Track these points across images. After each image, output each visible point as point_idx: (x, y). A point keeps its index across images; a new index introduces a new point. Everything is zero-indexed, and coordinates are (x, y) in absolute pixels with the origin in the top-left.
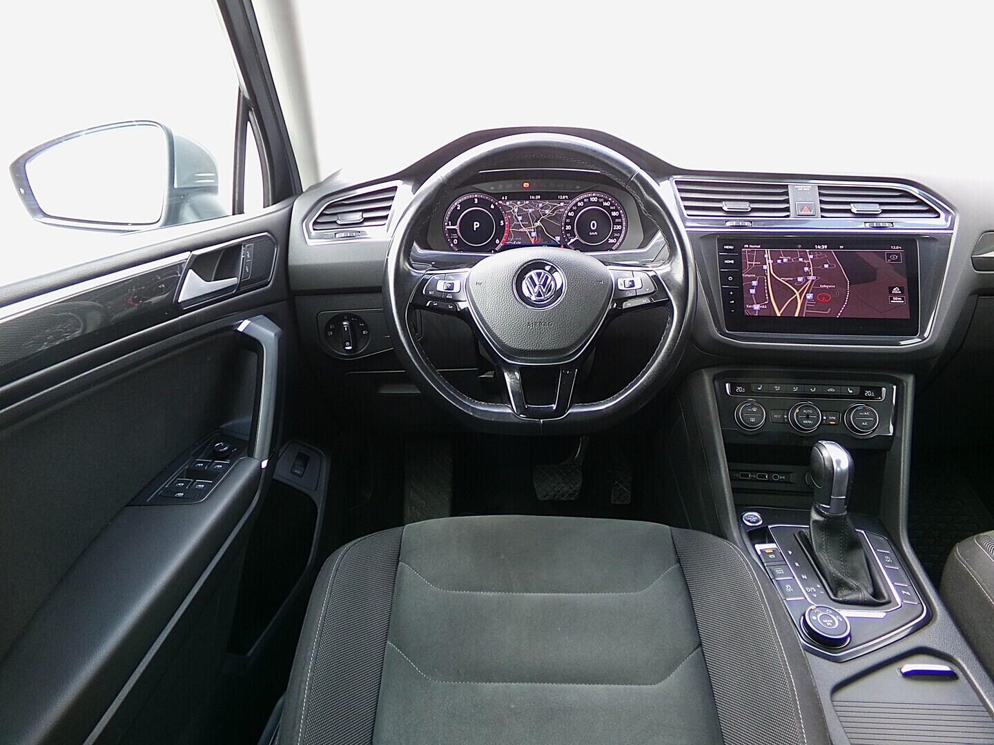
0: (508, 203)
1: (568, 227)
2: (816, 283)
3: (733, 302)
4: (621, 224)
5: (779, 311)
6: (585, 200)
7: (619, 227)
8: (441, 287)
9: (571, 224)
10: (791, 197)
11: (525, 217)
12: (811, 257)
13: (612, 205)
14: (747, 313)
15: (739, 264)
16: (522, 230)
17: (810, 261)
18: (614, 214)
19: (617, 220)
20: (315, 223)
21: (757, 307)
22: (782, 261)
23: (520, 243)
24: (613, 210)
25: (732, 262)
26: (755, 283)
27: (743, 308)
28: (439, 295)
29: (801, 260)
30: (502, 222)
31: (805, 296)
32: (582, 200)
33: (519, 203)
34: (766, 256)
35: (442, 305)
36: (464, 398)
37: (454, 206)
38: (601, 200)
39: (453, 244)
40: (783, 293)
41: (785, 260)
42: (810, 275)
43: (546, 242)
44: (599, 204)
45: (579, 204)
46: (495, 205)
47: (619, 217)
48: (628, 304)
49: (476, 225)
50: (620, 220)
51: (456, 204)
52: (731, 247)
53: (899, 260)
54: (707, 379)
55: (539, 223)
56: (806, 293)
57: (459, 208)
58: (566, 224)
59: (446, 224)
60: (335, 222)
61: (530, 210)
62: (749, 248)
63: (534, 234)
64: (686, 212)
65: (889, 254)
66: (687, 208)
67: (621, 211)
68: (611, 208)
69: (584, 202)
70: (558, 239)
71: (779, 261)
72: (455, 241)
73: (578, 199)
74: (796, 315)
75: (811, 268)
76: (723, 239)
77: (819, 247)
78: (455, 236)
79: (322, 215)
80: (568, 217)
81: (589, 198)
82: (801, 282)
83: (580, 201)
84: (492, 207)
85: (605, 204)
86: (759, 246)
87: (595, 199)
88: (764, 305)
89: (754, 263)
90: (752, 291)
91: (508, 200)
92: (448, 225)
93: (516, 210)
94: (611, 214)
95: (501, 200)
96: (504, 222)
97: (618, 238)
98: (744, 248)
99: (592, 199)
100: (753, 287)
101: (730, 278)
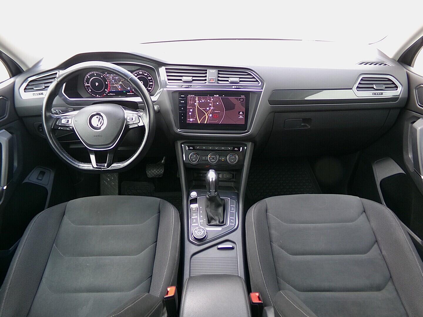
0: (108, 75)
2: (213, 110)
3: (183, 118)
5: (199, 121)
7: (151, 83)
8: (64, 121)
10: (207, 75)
11: (115, 80)
12: (212, 100)
13: (148, 75)
14: (188, 122)
15: (186, 103)
16: (115, 85)
17: (212, 101)
18: (149, 78)
19: (151, 81)
20: (25, 89)
21: (191, 120)
22: (202, 101)
23: (115, 90)
24: (149, 77)
25: (183, 102)
26: (191, 110)
27: (186, 120)
28: (63, 125)
29: (209, 101)
30: (106, 82)
31: (209, 115)
33: (112, 75)
34: (196, 99)
35: (65, 128)
38: (143, 73)
40: (201, 114)
41: (203, 101)
42: (211, 107)
43: (124, 90)
46: (103, 76)
47: (151, 79)
48: (130, 127)
49: (97, 84)
50: (152, 81)
51: (87, 76)
52: (184, 96)
53: (243, 101)
55: (121, 83)
56: (210, 114)
57: (89, 77)
60: (33, 88)
61: (117, 78)
62: (190, 96)
63: (120, 87)
64: (168, 82)
65: (240, 99)
66: (169, 79)
67: (152, 77)
69: (137, 74)
70: (129, 88)
71: (201, 101)
72: (90, 90)
73: (134, 73)
74: (205, 123)
75: (212, 104)
76: (181, 93)
77: (215, 96)
78: (89, 88)
79: (28, 85)
81: (139, 72)
82: (208, 110)
85: (145, 74)
86: (194, 95)
87: (141, 73)
88: (194, 119)
89: (191, 102)
90: (190, 113)
91: (108, 74)
92: (86, 84)
93: (111, 78)
94: (148, 78)
95: (105, 74)
97: (151, 87)
98: (188, 96)
99: (140, 73)
100: (190, 112)
101: (182, 108)
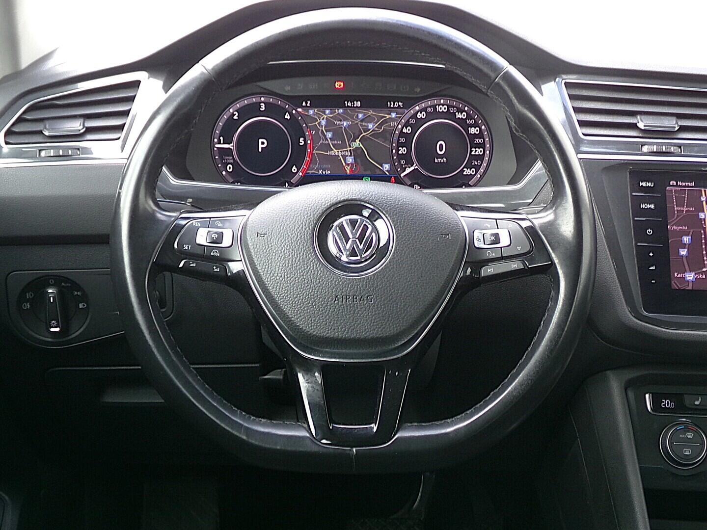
0: (311, 112)
1: (402, 151)
3: (654, 268)
4: (482, 146)
6: (429, 110)
7: (479, 151)
8: (202, 238)
9: (407, 145)
11: (338, 133)
13: (469, 117)
14: (675, 285)
15: (662, 210)
16: (332, 153)
18: (473, 131)
19: (477, 141)
20: (9, 133)
21: (690, 276)
23: (328, 172)
24: (471, 126)
25: (652, 206)
26: (686, 239)
27: (669, 276)
28: (199, 251)
30: (301, 140)
32: (425, 109)
33: (327, 112)
34: (702, 199)
35: (205, 266)
36: (234, 413)
37: (228, 115)
38: (452, 110)
39: (226, 171)
43: (369, 173)
44: (449, 115)
45: (419, 115)
46: (291, 114)
47: (480, 135)
48: (489, 270)
49: (262, 144)
50: (481, 141)
51: (231, 110)
52: (649, 184)
54: (615, 384)
55: (357, 144)
57: (236, 117)
58: (400, 145)
59: (216, 140)
60: (41, 132)
61: (345, 124)
62: (677, 185)
63: (350, 160)
64: (580, 131)
66: (582, 124)
67: (483, 127)
68: (469, 122)
69: (427, 113)
70: (387, 167)
72: (230, 168)
73: (417, 108)
76: (639, 171)
78: (229, 159)
79: (20, 120)
80: (402, 134)
81: (434, 107)
83: (421, 111)
84: (287, 116)
85: (459, 116)
86: (692, 184)
87: (444, 109)
88: (702, 273)
89: (685, 209)
90: (683, 252)
91: (311, 106)
92: (219, 143)
93: (323, 123)
94: (467, 132)
95: (302, 107)
96: (305, 141)
97: (477, 168)
98: (669, 185)
99: (439, 108)
100: (684, 246)
101: (650, 232)
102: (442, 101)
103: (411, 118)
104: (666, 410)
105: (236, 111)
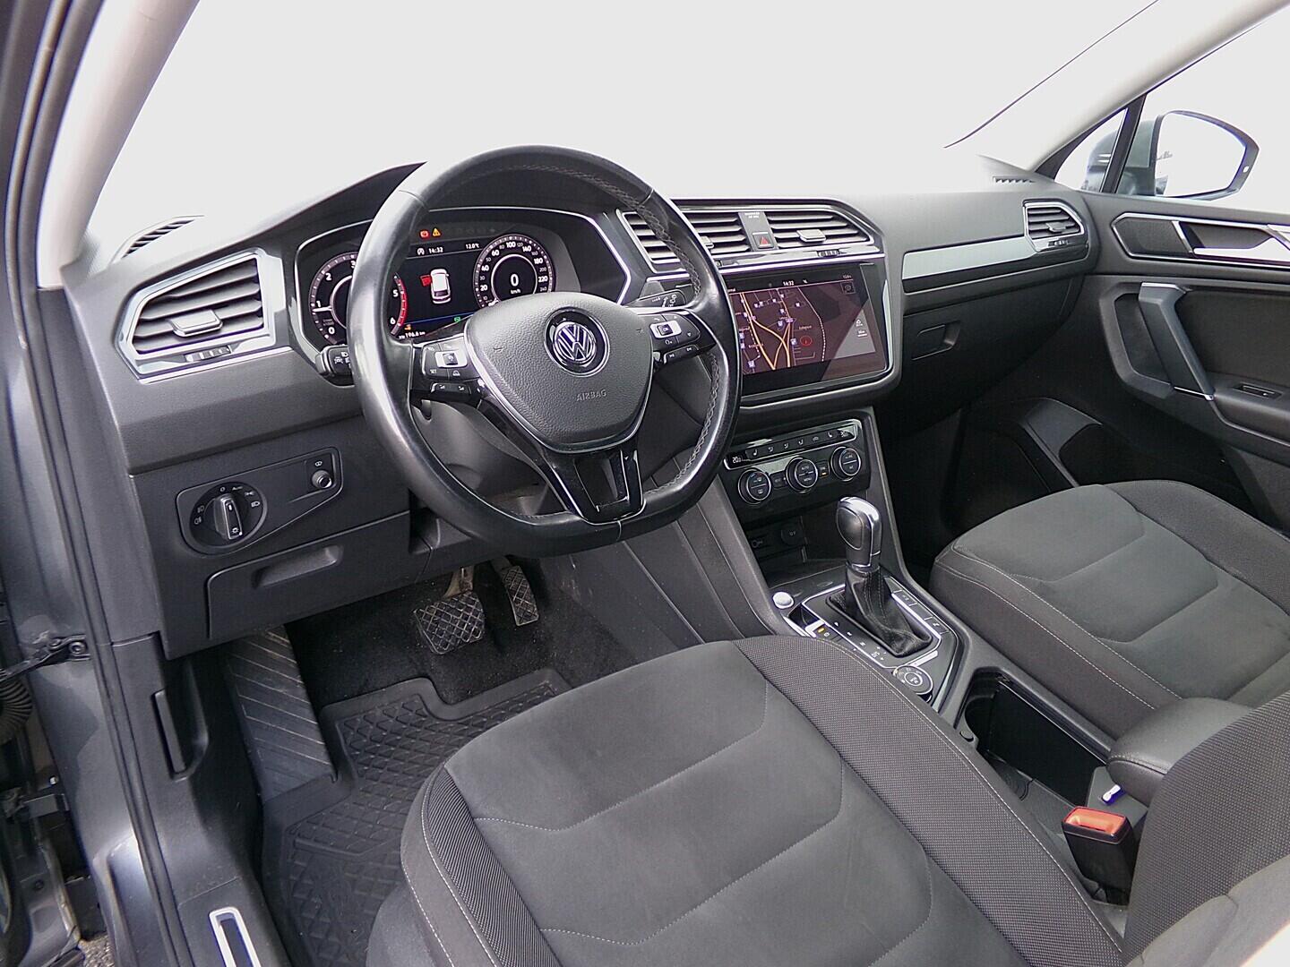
1: (484, 288)
4: (546, 273)
5: (773, 364)
6: (501, 247)
7: (544, 279)
9: (487, 282)
10: (745, 226)
12: (782, 296)
13: (534, 249)
17: (783, 301)
18: (538, 261)
19: (542, 270)
21: (752, 364)
22: (759, 305)
24: (536, 257)
26: (742, 335)
29: (774, 301)
30: (395, 291)
32: (497, 248)
37: (321, 276)
38: (520, 245)
39: (329, 334)
41: (761, 304)
42: (788, 317)
44: (517, 250)
45: (494, 253)
47: (544, 265)
50: (545, 269)
51: (323, 272)
53: (852, 291)
57: (329, 279)
58: (481, 283)
59: (313, 305)
64: (648, 257)
65: (844, 285)
66: (649, 250)
67: (545, 257)
68: (533, 254)
69: (500, 250)
71: (756, 306)
72: (332, 330)
73: (491, 247)
74: (789, 366)
75: (786, 310)
77: (787, 284)
78: (329, 322)
79: (141, 322)
80: (482, 273)
81: (504, 244)
82: (781, 327)
83: (494, 249)
85: (525, 249)
86: (737, 289)
87: (511, 245)
88: (758, 359)
92: (317, 307)
94: (533, 262)
96: (398, 292)
99: (508, 245)
102: (511, 238)
103: (487, 256)
104: (738, 464)
105: (328, 272)
